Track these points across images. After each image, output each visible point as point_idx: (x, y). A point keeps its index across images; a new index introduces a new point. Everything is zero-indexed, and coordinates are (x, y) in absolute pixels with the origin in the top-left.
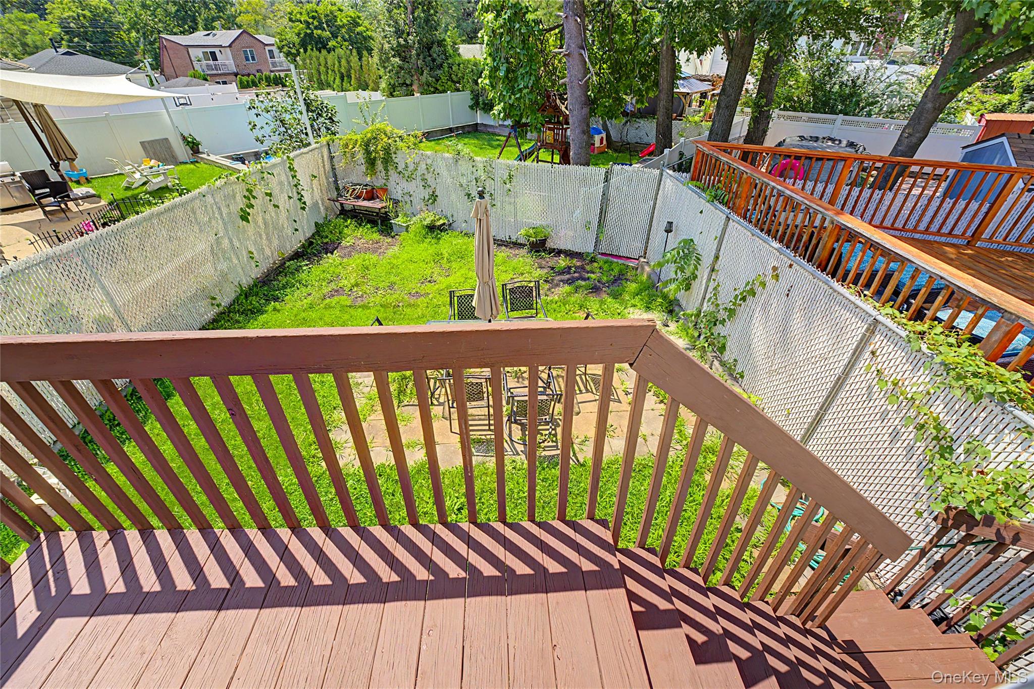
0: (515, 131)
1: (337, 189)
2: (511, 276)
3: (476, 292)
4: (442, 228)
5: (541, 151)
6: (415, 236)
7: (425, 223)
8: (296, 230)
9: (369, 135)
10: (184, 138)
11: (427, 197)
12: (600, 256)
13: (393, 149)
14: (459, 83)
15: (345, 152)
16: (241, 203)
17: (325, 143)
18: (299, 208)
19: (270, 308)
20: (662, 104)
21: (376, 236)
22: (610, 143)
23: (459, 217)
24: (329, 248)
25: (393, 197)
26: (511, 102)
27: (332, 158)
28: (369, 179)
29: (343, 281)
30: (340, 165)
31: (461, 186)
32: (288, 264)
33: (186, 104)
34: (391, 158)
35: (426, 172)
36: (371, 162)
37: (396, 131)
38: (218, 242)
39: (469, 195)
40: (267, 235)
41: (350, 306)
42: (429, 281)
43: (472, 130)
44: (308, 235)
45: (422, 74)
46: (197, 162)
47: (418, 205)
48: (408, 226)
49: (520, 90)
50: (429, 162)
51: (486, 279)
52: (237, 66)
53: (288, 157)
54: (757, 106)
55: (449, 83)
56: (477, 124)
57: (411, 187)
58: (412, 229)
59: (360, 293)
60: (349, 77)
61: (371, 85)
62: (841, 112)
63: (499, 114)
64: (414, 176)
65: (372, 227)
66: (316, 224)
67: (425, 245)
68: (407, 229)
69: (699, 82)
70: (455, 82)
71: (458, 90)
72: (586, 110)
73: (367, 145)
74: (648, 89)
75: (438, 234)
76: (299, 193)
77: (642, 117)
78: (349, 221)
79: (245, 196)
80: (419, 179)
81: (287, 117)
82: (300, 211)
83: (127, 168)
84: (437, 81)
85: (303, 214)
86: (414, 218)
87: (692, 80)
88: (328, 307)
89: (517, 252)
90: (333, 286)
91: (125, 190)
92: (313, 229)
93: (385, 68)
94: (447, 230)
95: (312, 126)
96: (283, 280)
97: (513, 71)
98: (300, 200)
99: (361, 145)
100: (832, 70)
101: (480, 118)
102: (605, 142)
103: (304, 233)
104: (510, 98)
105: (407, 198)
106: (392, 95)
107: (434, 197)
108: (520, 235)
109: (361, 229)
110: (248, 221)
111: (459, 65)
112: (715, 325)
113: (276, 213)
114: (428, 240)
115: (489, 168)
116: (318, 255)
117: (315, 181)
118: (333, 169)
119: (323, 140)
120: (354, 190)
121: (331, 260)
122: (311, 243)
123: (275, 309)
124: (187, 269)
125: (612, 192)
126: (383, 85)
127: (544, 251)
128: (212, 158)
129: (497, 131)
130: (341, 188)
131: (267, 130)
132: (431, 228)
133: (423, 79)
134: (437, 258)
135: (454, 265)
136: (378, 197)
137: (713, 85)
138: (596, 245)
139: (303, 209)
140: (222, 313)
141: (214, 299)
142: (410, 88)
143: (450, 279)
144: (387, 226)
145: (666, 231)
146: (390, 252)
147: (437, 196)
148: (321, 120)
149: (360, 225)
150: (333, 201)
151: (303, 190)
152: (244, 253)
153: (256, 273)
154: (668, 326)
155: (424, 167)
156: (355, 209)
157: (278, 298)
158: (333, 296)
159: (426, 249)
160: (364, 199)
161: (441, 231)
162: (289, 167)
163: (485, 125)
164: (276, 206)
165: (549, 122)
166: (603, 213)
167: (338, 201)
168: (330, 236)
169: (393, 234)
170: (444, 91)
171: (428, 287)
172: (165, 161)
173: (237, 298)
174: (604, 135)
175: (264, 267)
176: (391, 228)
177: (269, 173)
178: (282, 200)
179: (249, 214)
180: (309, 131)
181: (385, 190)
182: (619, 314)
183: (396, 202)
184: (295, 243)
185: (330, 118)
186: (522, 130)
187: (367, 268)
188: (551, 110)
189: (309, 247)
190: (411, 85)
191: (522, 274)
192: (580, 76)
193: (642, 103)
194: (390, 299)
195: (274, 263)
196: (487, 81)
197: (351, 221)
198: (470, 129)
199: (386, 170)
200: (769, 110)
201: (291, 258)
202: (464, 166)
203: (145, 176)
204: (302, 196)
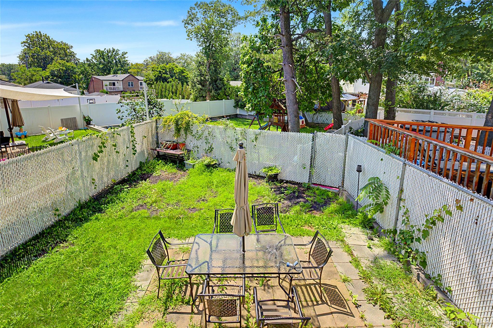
0: (257, 116)
1: (157, 143)
2: (257, 198)
3: (234, 212)
4: (215, 166)
5: (271, 126)
6: (198, 170)
7: (205, 163)
8: (127, 166)
9: (179, 117)
10: (84, 117)
11: (207, 149)
12: (313, 185)
13: (191, 123)
14: (229, 96)
15: (165, 124)
16: (96, 150)
17: (155, 120)
18: (132, 153)
19: (93, 218)
20: (335, 104)
21: (174, 170)
22: (307, 123)
23: (225, 159)
24: (144, 178)
25: (188, 148)
26: (255, 103)
27: (157, 128)
28: (176, 138)
29: (147, 199)
30: (161, 131)
31: (227, 143)
32: (116, 186)
33: (93, 103)
34: (190, 128)
35: (208, 135)
36: (178, 130)
37: (194, 114)
38: (73, 173)
39: (231, 148)
40: (108, 168)
41: (147, 218)
42: (203, 200)
43: (234, 117)
44: (134, 169)
45: (211, 92)
46: (87, 129)
47: (202, 152)
48: (194, 165)
49: (260, 97)
50: (210, 130)
51: (242, 204)
52: (124, 88)
53: (131, 126)
54: (386, 105)
55: (224, 96)
56: (237, 114)
57: (199, 143)
58: (197, 166)
59: (157, 208)
60: (176, 93)
61: (186, 97)
62: (432, 109)
63: (249, 108)
64: (201, 138)
65: (173, 165)
66: (141, 163)
67: (203, 176)
68: (193, 166)
69: (352, 96)
70: (227, 96)
71: (229, 99)
72: (296, 106)
73: (177, 121)
74: (326, 98)
75: (212, 170)
76: (133, 145)
77: (323, 111)
78: (160, 162)
79: (99, 146)
80: (204, 138)
81: (137, 108)
82: (132, 155)
83: (47, 131)
84: (218, 95)
85: (133, 157)
86: (199, 160)
87: (348, 95)
88: (133, 218)
89: (260, 181)
90: (140, 202)
91: (42, 142)
92: (138, 165)
93: (194, 89)
94: (217, 167)
95: (150, 112)
96: (109, 197)
97: (256, 90)
98: (133, 149)
99: (174, 121)
100: (421, 90)
101: (238, 111)
102: (304, 123)
103: (132, 167)
104: (255, 101)
105: (196, 149)
106: (195, 101)
107: (211, 149)
108: (262, 171)
109: (166, 166)
110: (97, 161)
111: (229, 88)
112: (412, 242)
113: (117, 156)
114: (205, 173)
115: (244, 134)
116: (136, 181)
117: (145, 139)
118: (157, 133)
119: (154, 119)
120: (166, 144)
121: (144, 184)
122: (135, 174)
123: (96, 219)
124: (46, 190)
125: (317, 147)
126: (192, 97)
127: (277, 180)
128: (96, 127)
129: (247, 117)
130: (159, 143)
131: (126, 114)
132: (208, 166)
133: (212, 94)
134: (209, 185)
135: (220, 189)
136: (179, 148)
137: (358, 97)
138: (309, 179)
139: (134, 154)
140: (60, 221)
141: (57, 210)
142: (205, 98)
143: (216, 199)
144: (182, 164)
145: (357, 171)
146: (182, 180)
147: (213, 148)
148: (155, 109)
149: (166, 163)
150: (153, 150)
151: (136, 143)
152: (89, 180)
153: (93, 192)
154: (372, 240)
155: (207, 133)
156: (165, 155)
157: (102, 210)
158: (139, 209)
159: (204, 178)
160: (171, 149)
161: (214, 168)
162: (131, 132)
163: (241, 115)
164: (117, 152)
165: (275, 113)
166: (312, 159)
167: (156, 150)
168: (147, 170)
169: (185, 169)
170: (222, 100)
171: (202, 205)
172: (70, 128)
173: (75, 210)
174: (304, 120)
175: (100, 188)
176: (184, 166)
177: (117, 134)
178: (122, 149)
179: (99, 156)
180: (147, 114)
181: (184, 144)
182: (335, 228)
183: (189, 151)
184: (124, 174)
185: (160, 108)
186: (261, 117)
187: (165, 191)
188: (276, 107)
189: (133, 176)
190: (206, 97)
191: (263, 197)
192: (292, 90)
193: (324, 104)
194: (175, 213)
195: (108, 186)
196: (243, 93)
197: (161, 162)
198: (233, 117)
199: (186, 134)
200: (394, 107)
201: (118, 183)
202: (230, 132)
203: (55, 135)
204: (135, 147)
